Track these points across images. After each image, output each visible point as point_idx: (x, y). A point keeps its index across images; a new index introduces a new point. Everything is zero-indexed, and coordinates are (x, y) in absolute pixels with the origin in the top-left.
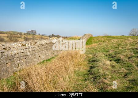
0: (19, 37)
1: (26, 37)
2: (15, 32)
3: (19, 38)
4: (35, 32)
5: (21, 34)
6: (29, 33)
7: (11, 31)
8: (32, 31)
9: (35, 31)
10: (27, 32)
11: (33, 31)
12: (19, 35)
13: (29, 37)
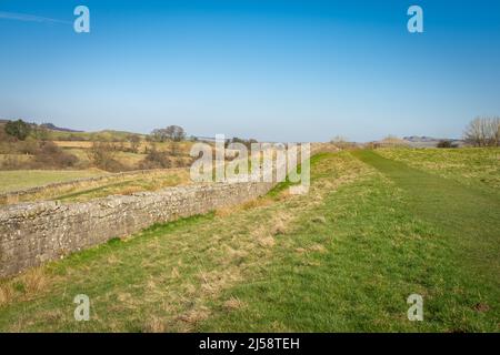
0: (128, 150)
1: (150, 147)
2: (119, 133)
3: (129, 154)
4: (180, 133)
5: (135, 138)
6: (160, 137)
7: (109, 131)
8: (171, 129)
9: (181, 129)
10: (155, 131)
11: (173, 128)
12: (128, 145)
13: (159, 148)
